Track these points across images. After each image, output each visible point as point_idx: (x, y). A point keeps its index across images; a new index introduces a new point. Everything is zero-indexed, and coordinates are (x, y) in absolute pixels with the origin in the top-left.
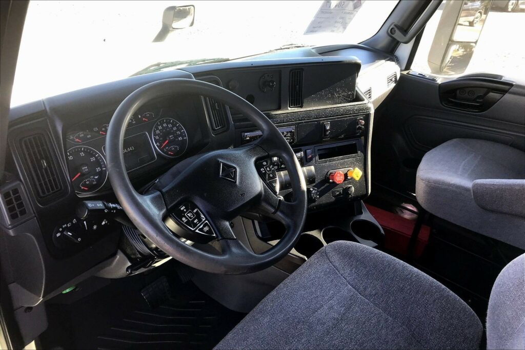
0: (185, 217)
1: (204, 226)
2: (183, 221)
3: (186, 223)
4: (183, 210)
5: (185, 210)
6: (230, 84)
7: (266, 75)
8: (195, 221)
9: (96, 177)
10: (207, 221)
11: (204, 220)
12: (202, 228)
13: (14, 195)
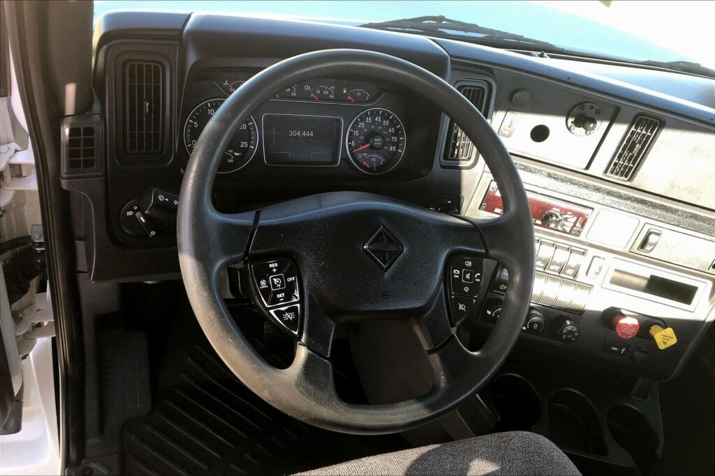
0: (267, 280)
1: (288, 311)
2: (260, 285)
3: (262, 290)
4: (272, 268)
5: (275, 270)
6: (517, 95)
7: (588, 105)
8: (279, 296)
9: (237, 154)
10: (298, 305)
11: (295, 300)
12: (284, 312)
13: (84, 135)
